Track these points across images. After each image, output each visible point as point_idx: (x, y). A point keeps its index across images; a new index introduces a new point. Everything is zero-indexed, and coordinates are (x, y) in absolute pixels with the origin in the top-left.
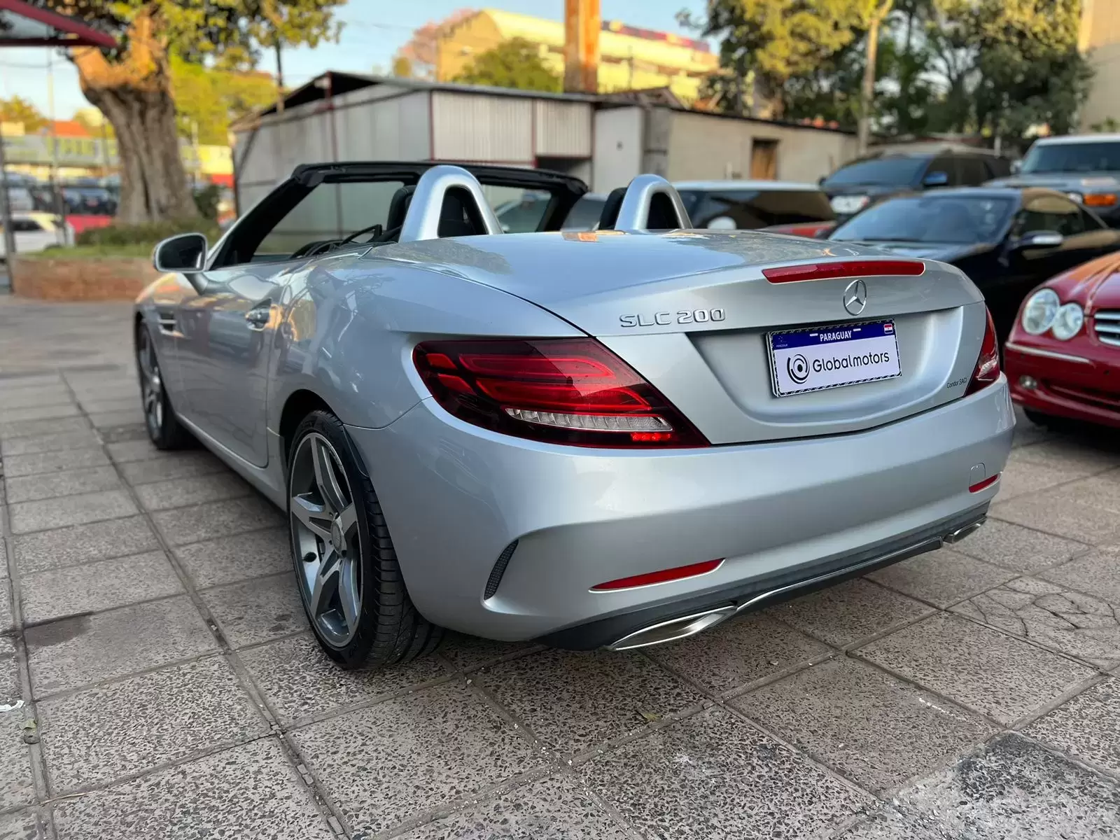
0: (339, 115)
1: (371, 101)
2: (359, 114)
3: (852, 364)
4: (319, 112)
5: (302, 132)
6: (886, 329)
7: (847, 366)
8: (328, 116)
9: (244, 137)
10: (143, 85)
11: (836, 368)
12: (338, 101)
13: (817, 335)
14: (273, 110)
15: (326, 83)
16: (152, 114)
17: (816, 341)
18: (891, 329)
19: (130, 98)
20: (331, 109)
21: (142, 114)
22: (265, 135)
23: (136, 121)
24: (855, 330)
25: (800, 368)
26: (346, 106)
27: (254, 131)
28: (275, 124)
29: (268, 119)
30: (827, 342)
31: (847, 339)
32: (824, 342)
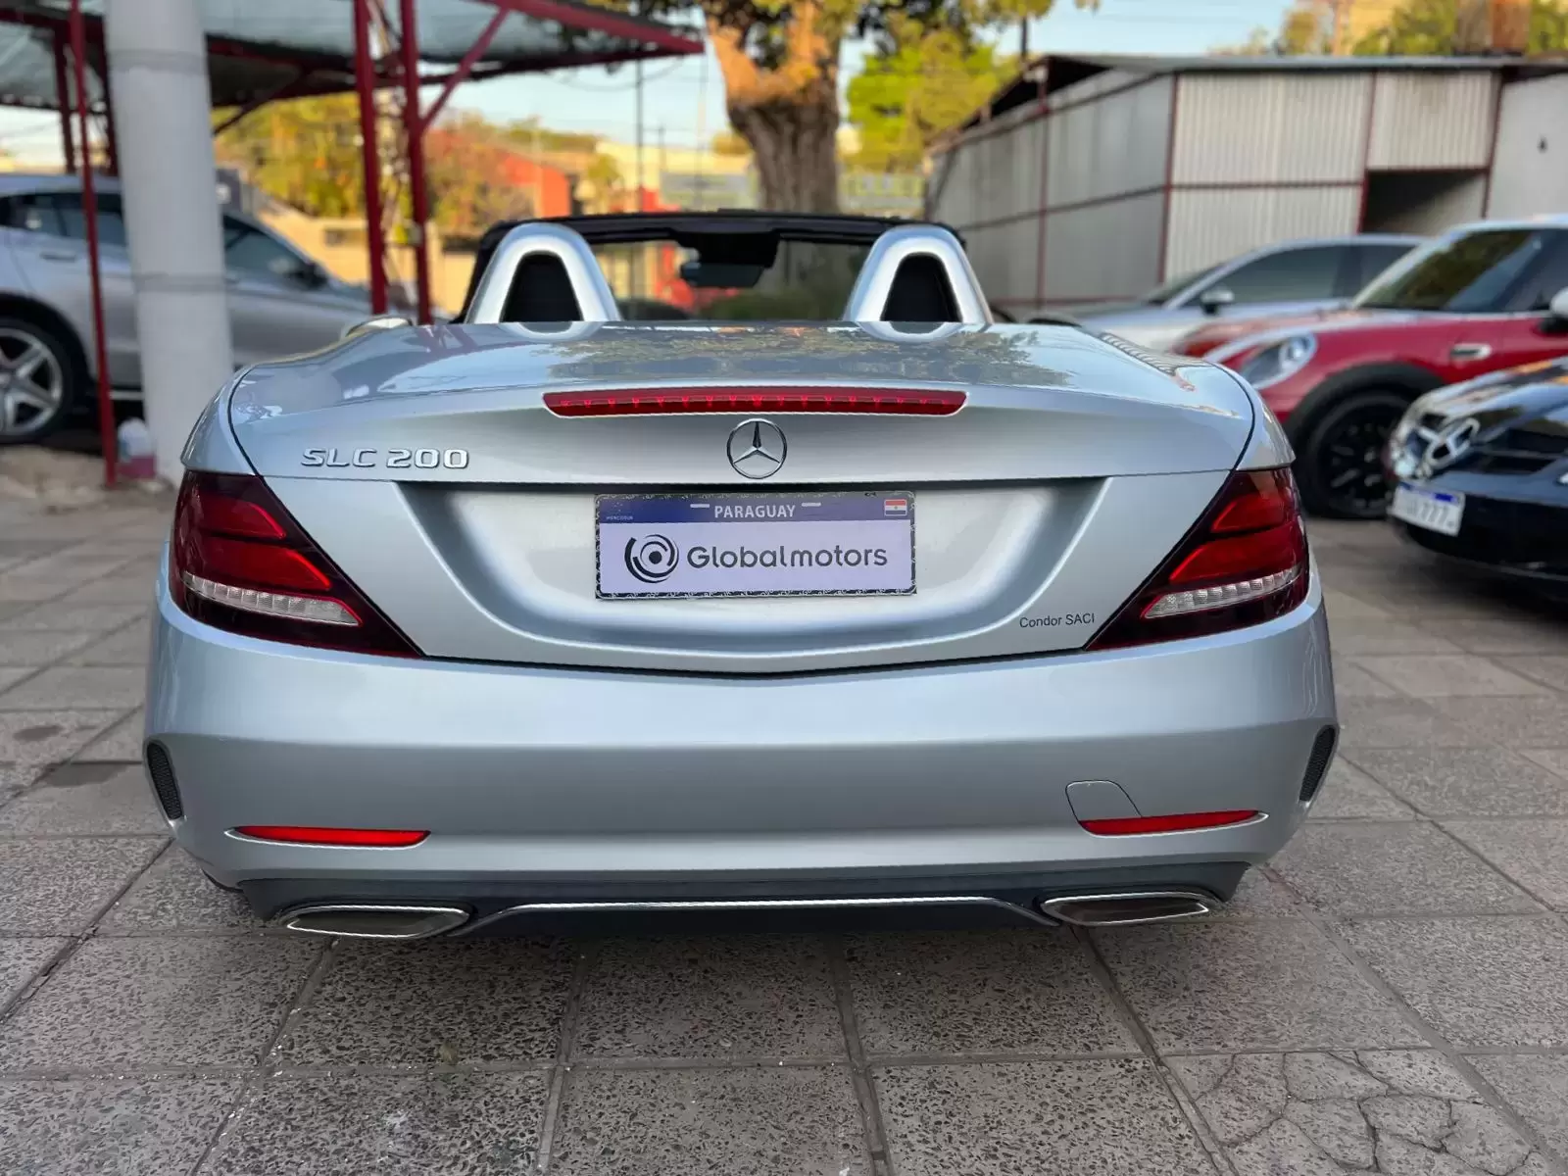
0: (1055, 122)
1: (1098, 97)
2: (1082, 117)
3: (787, 560)
4: (1031, 120)
5: (1010, 150)
6: (888, 508)
7: (774, 563)
8: (1040, 125)
9: (941, 162)
10: (798, 100)
11: (743, 564)
12: (1056, 100)
13: (708, 506)
14: (975, 122)
15: (1040, 75)
16: (807, 138)
17: (705, 516)
18: (904, 508)
19: (780, 118)
20: (1046, 113)
21: (795, 141)
22: (965, 157)
23: (787, 150)
24: (804, 505)
25: (655, 558)
26: (1066, 108)
27: (953, 152)
28: (976, 141)
29: (973, 133)
30: (728, 520)
31: (782, 519)
32: (721, 519)
